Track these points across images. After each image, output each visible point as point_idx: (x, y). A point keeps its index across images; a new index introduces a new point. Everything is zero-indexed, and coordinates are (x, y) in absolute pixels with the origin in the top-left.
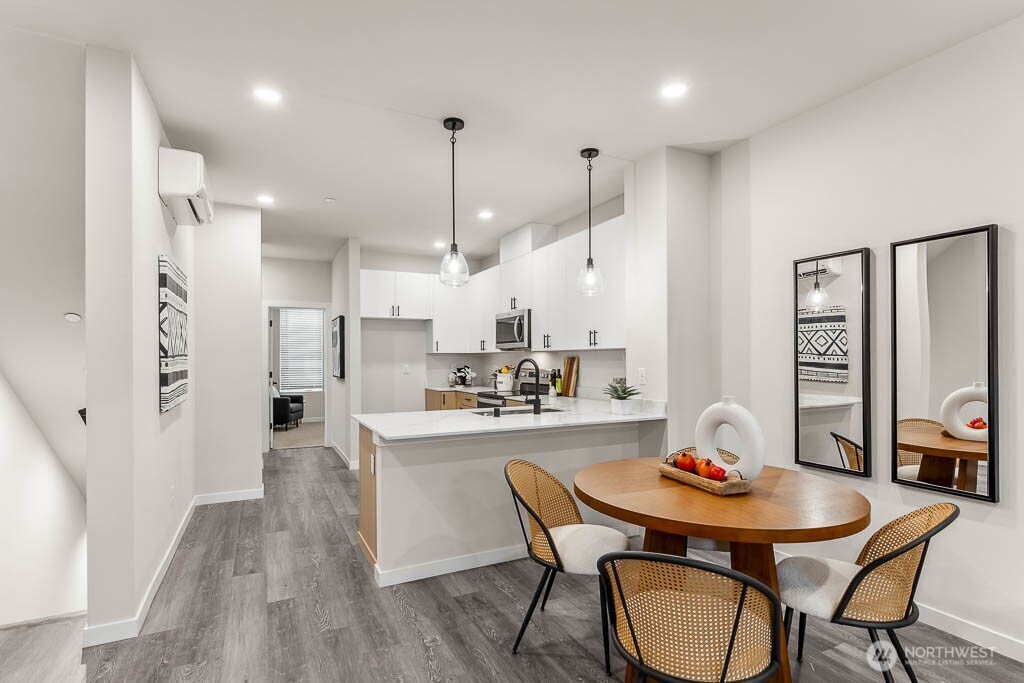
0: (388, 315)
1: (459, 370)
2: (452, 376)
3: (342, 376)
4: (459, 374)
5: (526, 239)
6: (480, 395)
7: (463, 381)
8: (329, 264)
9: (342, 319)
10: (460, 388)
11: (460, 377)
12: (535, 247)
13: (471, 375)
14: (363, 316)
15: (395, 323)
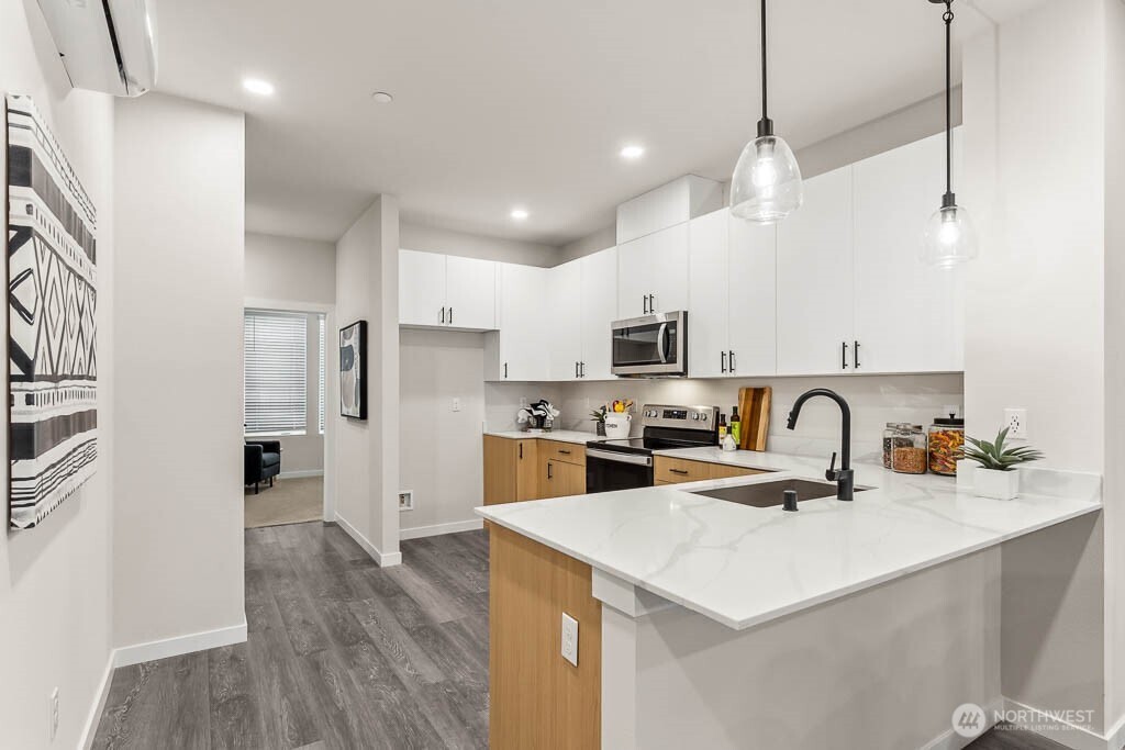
0: (433, 320)
1: (535, 406)
2: (523, 415)
3: (364, 415)
4: (536, 413)
5: (681, 200)
6: (590, 445)
7: (541, 422)
8: (332, 247)
9: (364, 325)
10: (536, 433)
11: (536, 417)
12: (694, 214)
13: (553, 413)
14: (401, 322)
15: (446, 335)
